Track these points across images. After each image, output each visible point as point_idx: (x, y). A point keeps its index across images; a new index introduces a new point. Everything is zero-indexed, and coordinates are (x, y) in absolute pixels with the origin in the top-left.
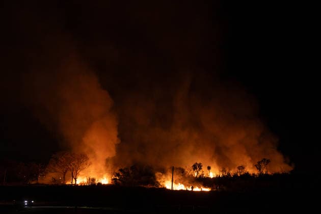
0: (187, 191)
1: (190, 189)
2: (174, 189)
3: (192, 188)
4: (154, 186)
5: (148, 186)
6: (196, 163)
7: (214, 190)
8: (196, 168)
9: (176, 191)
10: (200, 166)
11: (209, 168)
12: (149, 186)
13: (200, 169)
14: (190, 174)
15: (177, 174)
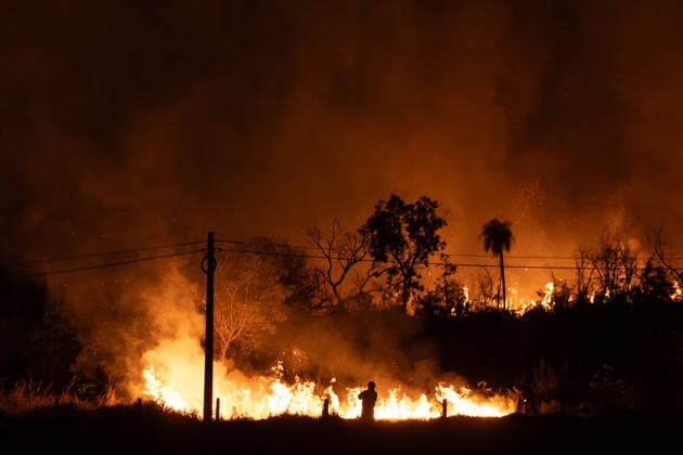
0: (329, 421)
1: (350, 409)
2: (226, 414)
3: (369, 399)
4: (65, 398)
5: (19, 394)
6: (395, 200)
7: (544, 408)
8: (398, 244)
9: (243, 425)
10: (425, 226)
11: (498, 238)
12: (27, 399)
13: (428, 244)
14: (346, 289)
15: (242, 296)
